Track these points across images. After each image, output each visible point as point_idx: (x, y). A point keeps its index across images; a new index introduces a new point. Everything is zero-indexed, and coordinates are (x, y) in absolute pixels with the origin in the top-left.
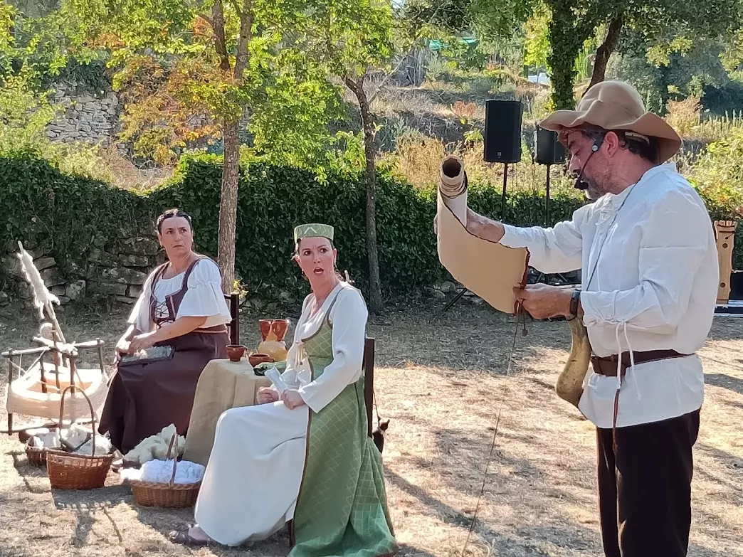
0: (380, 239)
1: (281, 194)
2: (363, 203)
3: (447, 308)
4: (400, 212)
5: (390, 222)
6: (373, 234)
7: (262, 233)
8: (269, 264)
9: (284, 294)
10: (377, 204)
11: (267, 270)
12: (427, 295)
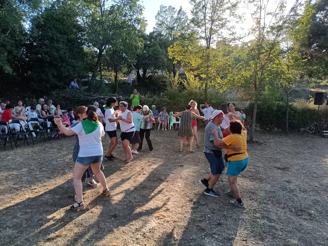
0: (289, 119)
1: (269, 110)
2: (286, 112)
3: (303, 133)
4: (294, 114)
5: (292, 116)
6: (287, 118)
7: (264, 117)
8: (265, 123)
9: (268, 128)
10: (289, 112)
11: (265, 124)
12: (299, 130)
